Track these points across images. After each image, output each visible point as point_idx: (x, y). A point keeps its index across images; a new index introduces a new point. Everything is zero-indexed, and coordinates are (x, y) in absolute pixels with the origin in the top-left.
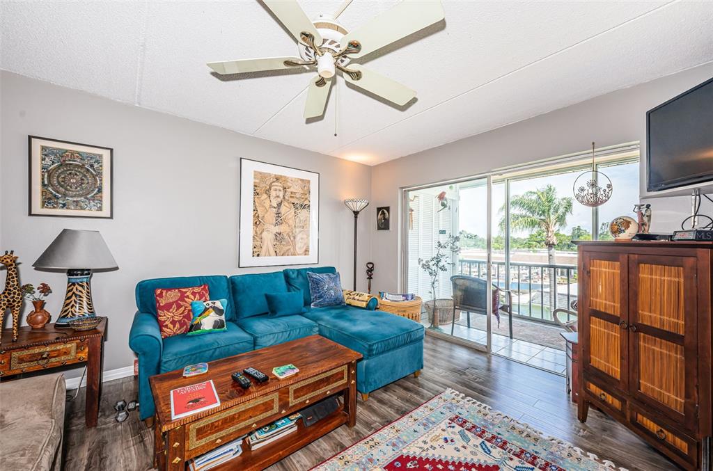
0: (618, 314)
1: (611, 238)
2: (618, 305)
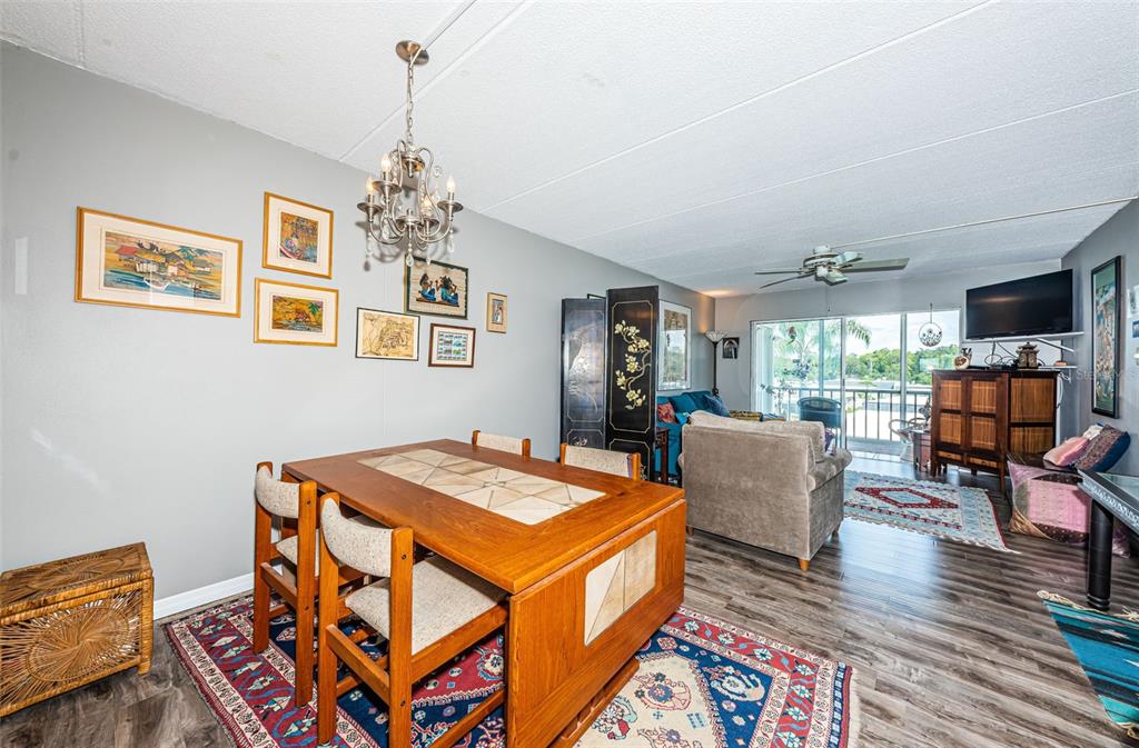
0: (959, 408)
1: (953, 368)
2: (959, 404)
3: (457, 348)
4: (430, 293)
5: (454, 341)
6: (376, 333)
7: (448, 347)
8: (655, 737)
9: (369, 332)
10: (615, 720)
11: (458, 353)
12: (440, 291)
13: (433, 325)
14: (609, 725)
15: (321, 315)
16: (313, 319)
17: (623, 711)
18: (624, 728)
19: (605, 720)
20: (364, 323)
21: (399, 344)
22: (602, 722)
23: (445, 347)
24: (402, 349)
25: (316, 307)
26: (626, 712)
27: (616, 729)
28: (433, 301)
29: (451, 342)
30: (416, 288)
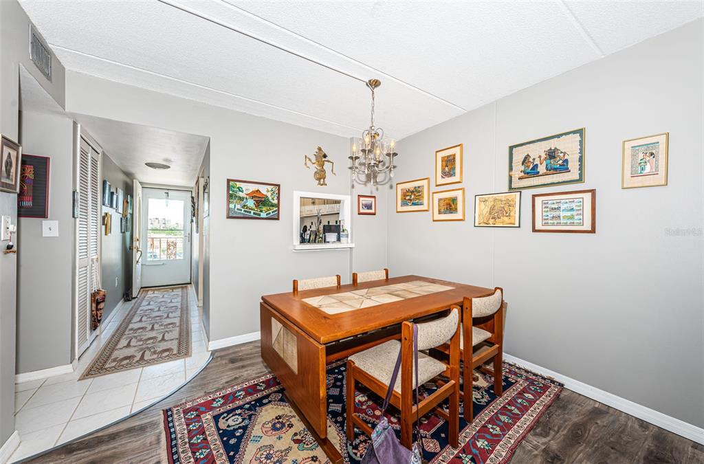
3: (569, 214)
4: (533, 169)
5: (563, 207)
6: (487, 210)
7: (556, 213)
8: (283, 454)
9: (483, 209)
10: (303, 439)
11: (572, 217)
12: (545, 163)
13: (534, 196)
14: (302, 435)
15: (456, 204)
16: (453, 206)
17: (307, 445)
18: (296, 441)
19: (306, 435)
20: (480, 204)
21: (503, 216)
22: (306, 433)
23: (551, 214)
24: (506, 219)
25: (454, 200)
26: (305, 446)
27: (298, 437)
28: (537, 174)
29: (559, 208)
30: (518, 168)
